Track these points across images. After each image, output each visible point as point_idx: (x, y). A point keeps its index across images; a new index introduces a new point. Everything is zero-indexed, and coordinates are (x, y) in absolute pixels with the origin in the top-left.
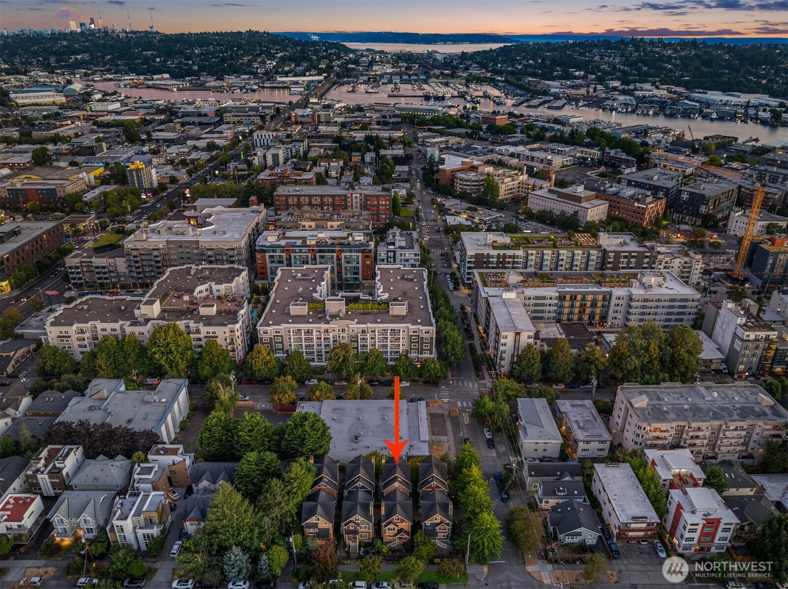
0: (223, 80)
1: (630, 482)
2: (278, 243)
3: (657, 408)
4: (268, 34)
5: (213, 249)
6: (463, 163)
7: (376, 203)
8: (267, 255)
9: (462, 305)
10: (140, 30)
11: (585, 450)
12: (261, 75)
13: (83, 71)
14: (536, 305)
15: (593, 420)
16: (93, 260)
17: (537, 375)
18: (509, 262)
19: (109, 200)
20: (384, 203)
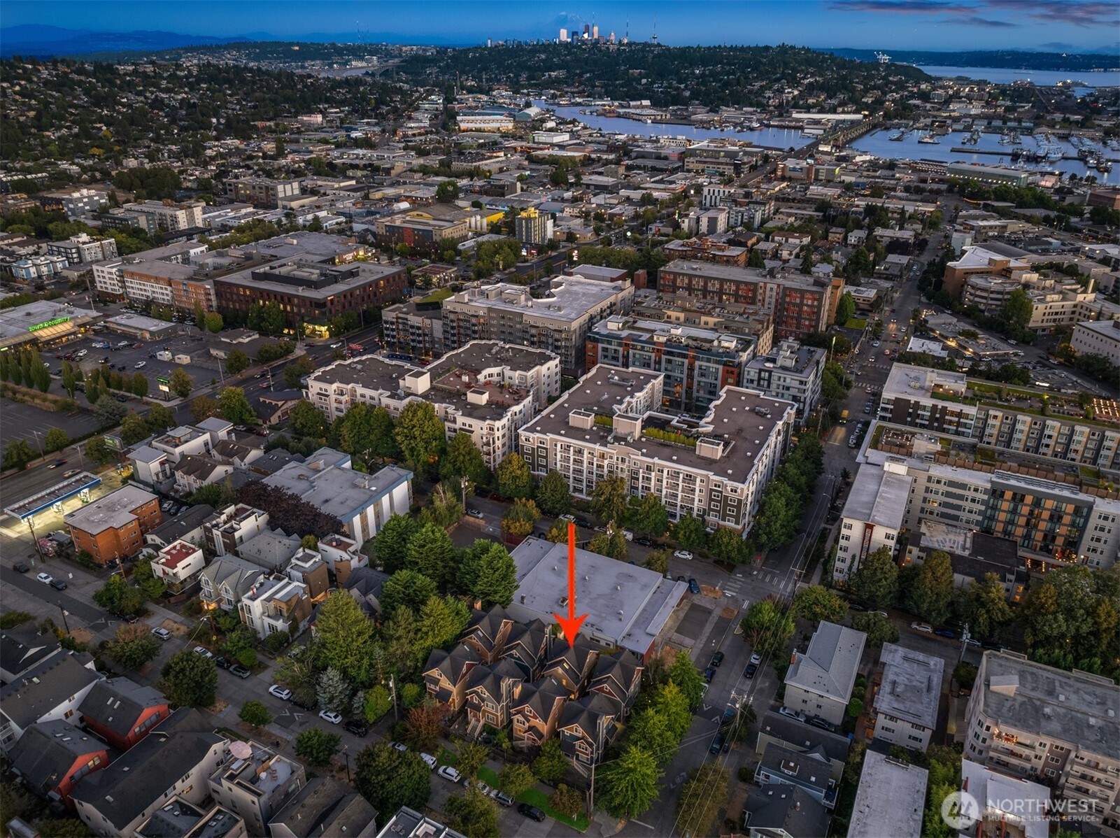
0: (717, 112)
1: (908, 798)
2: (619, 333)
3: (1034, 706)
4: (808, 50)
5: (537, 327)
6: (991, 261)
7: (798, 301)
8: (600, 346)
9: (845, 470)
10: (638, 41)
11: (887, 729)
12: (771, 108)
13: (552, 91)
14: (948, 494)
15: (925, 690)
16: (410, 317)
17: (884, 597)
18: (950, 423)
19: (482, 252)
20: (810, 302)
